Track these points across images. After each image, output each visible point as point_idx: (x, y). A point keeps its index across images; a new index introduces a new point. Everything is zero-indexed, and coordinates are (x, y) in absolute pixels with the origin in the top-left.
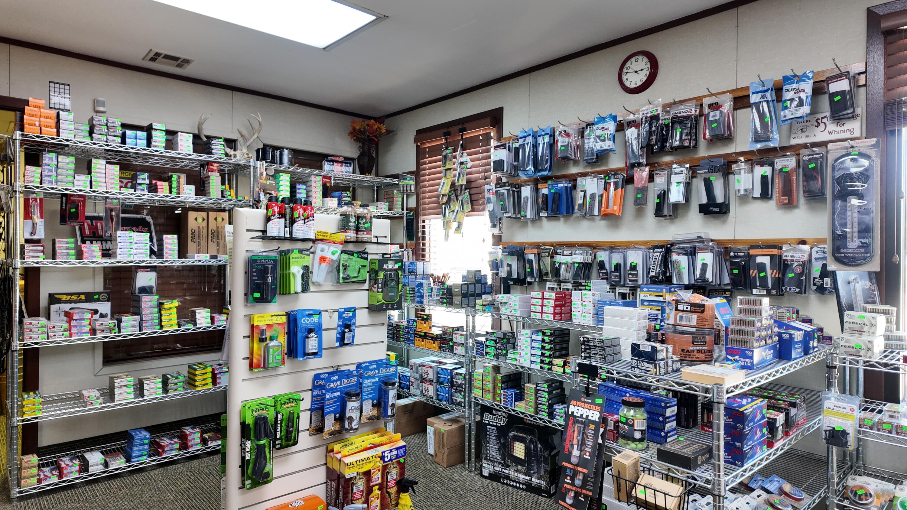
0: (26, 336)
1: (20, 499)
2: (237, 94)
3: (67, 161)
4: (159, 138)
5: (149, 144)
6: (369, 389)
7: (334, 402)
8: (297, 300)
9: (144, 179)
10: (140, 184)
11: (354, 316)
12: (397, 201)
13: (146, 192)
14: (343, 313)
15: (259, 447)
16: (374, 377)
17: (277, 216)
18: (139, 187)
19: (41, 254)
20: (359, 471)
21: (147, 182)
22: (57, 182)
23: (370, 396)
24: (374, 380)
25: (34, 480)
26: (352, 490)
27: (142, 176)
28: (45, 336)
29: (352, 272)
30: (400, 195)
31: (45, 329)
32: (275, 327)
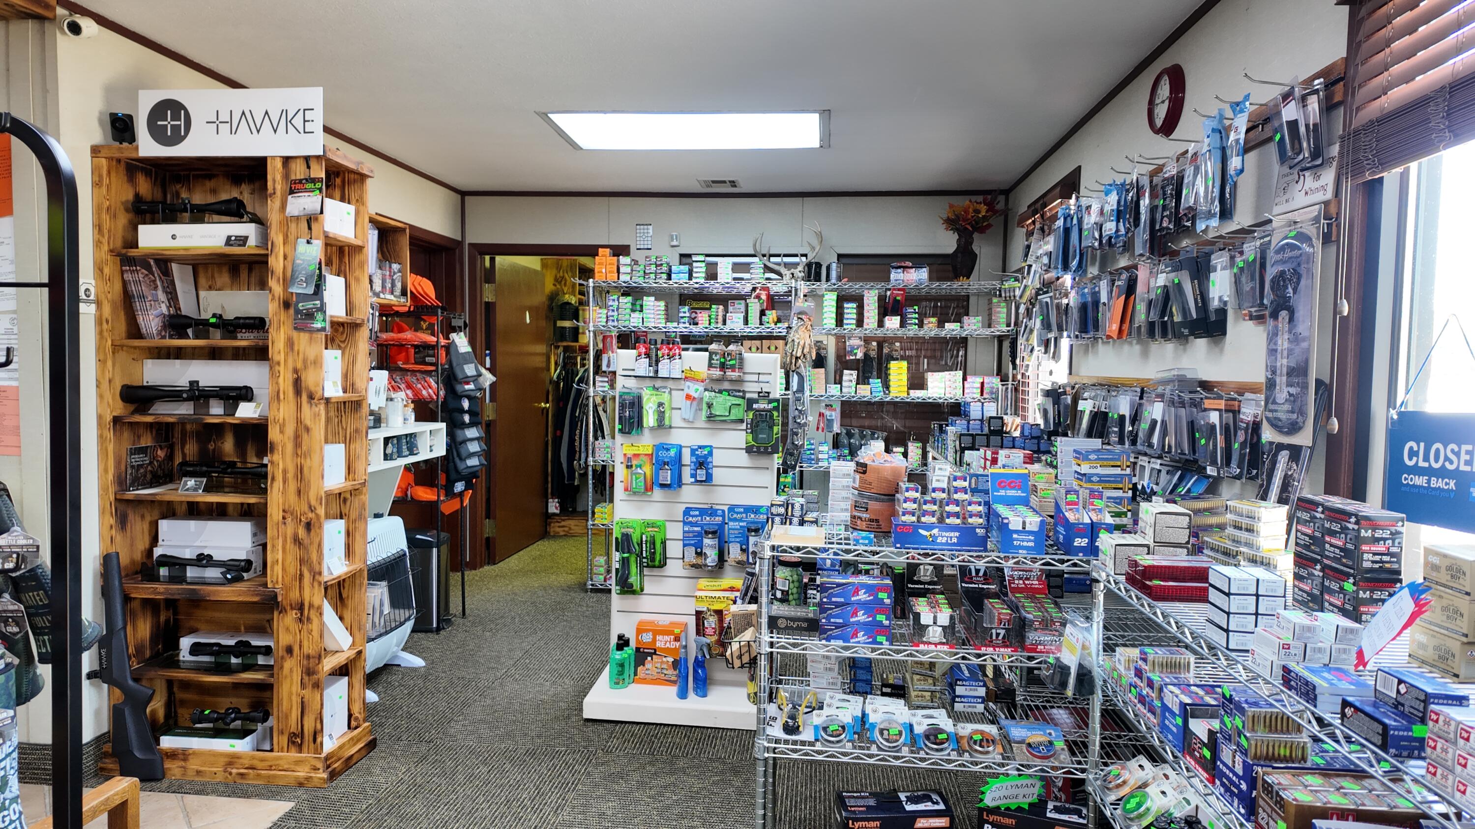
0: (597, 455)
1: (592, 590)
2: (807, 200)
3: (625, 301)
4: (700, 270)
5: (690, 277)
6: (736, 532)
7: (694, 536)
8: (669, 433)
9: (685, 312)
10: (682, 317)
11: (710, 453)
12: (999, 312)
13: (687, 325)
14: (697, 450)
15: (623, 558)
16: (741, 520)
17: (643, 356)
18: (682, 320)
19: (606, 384)
20: (710, 607)
21: (688, 314)
22: (618, 320)
23: (738, 540)
24: (741, 524)
25: (602, 578)
26: (703, 624)
27: (683, 310)
28: (609, 456)
29: (717, 410)
30: (1003, 304)
31: (609, 450)
32: (641, 457)
